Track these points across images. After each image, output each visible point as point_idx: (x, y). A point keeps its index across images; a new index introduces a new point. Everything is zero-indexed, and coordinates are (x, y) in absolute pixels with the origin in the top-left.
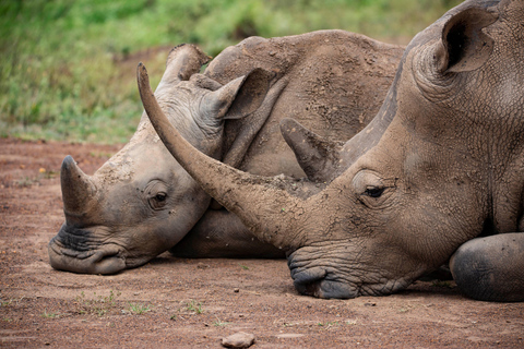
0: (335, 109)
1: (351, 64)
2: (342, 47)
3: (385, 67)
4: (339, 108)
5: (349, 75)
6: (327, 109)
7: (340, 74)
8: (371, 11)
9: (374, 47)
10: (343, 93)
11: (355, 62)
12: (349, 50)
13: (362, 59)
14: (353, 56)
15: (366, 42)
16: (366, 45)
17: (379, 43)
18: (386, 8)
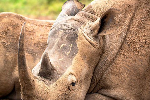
0: (9, 43)
1: (16, 26)
2: (12, 19)
3: (29, 28)
4: (10, 43)
5: (14, 30)
6: (6, 43)
7: (11, 30)
8: (19, 5)
9: (24, 20)
10: (12, 37)
11: (17, 25)
12: (15, 21)
13: (20, 24)
14: (17, 23)
15: (21, 17)
16: (21, 19)
17: (26, 18)
18: (25, 3)
